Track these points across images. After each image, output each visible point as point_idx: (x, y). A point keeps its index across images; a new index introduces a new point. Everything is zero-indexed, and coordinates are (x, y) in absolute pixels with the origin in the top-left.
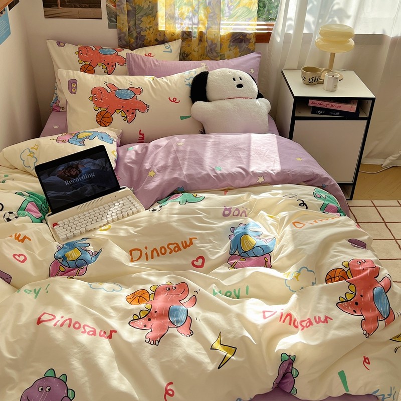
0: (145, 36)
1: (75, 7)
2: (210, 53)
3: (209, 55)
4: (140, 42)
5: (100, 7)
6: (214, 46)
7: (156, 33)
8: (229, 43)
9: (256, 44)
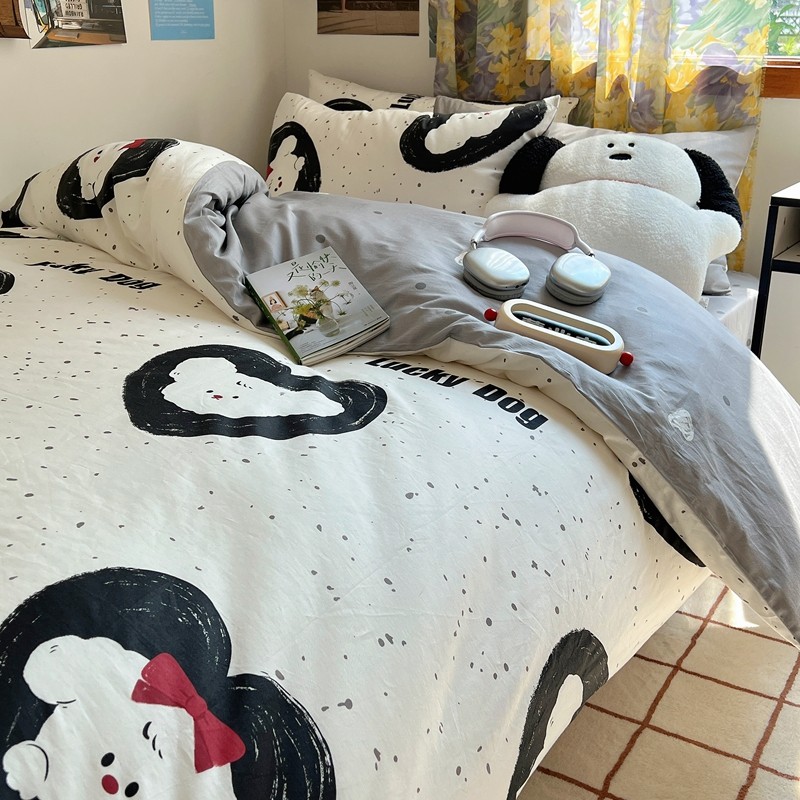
0: (498, 74)
1: (372, 8)
2: (635, 116)
3: (633, 119)
4: (486, 89)
5: (416, 8)
6: (648, 97)
7: (523, 69)
8: (692, 95)
9: (763, 99)
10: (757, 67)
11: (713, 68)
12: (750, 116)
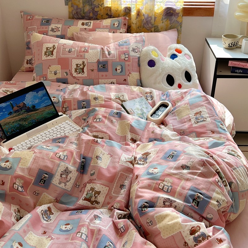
6: (150, 18)
8: (162, 17)
9: (183, 17)
10: (181, 7)
11: (168, 8)
12: (180, 22)
